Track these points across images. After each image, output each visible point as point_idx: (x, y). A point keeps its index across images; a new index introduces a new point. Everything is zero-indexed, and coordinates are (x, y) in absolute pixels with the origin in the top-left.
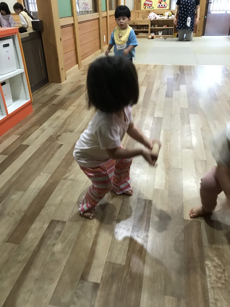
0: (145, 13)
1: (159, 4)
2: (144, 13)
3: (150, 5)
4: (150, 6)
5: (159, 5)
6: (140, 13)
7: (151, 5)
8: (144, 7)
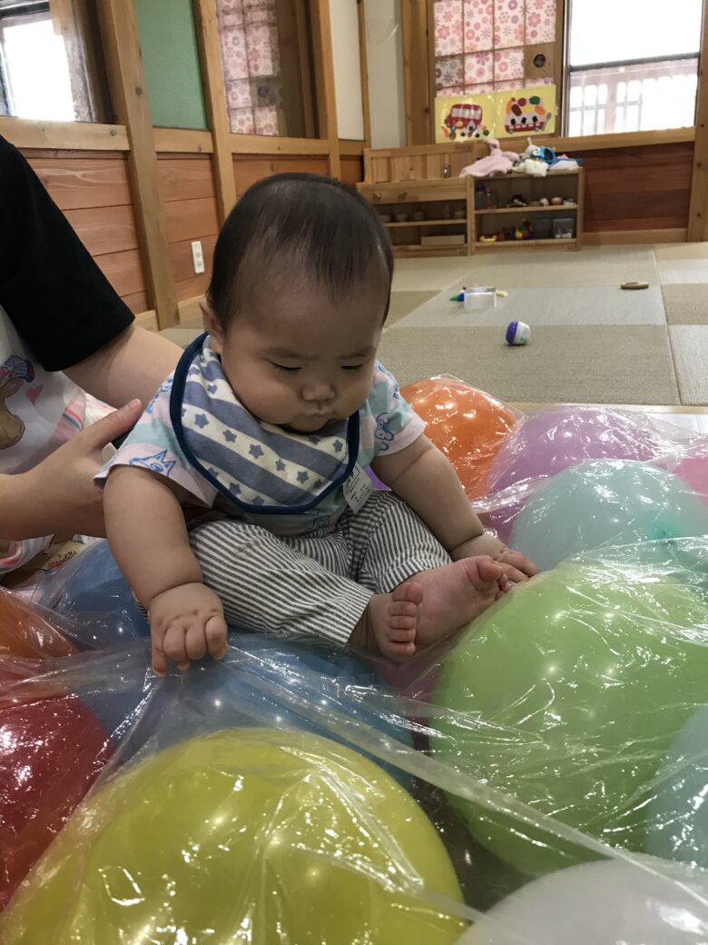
0: (450, 154)
1: (513, 116)
2: (447, 157)
3: (472, 124)
5: (513, 122)
6: (429, 158)
7: (477, 122)
8: (449, 130)
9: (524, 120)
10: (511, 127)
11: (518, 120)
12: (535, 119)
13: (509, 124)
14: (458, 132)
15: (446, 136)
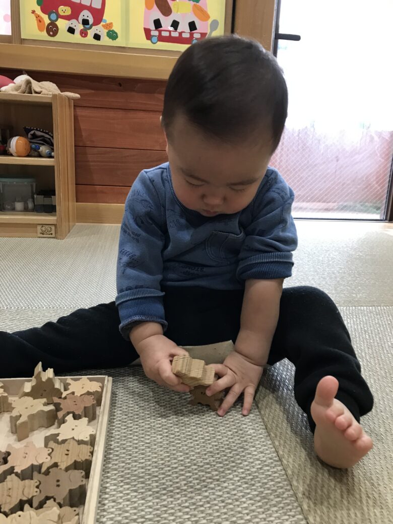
1: (157, 14)
3: (86, 14)
4: (85, 22)
5: (157, 24)
7: (98, 15)
8: (46, 20)
9: (175, 24)
10: (155, 33)
11: (166, 23)
12: (192, 26)
13: (152, 27)
14: (62, 24)
15: (41, 29)
